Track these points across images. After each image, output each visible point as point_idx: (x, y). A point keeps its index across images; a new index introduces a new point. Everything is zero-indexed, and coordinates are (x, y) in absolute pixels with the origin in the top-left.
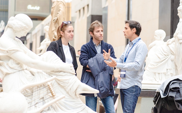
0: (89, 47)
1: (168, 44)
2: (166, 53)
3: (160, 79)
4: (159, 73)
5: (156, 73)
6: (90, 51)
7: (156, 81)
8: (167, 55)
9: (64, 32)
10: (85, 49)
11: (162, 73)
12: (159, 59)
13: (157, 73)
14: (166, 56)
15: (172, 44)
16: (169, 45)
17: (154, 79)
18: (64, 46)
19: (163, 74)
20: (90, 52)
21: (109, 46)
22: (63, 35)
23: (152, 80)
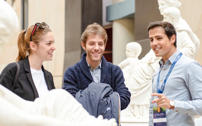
0: (78, 72)
1: (150, 64)
2: (148, 75)
3: (140, 114)
4: (138, 106)
5: (134, 105)
6: (80, 78)
7: (135, 116)
8: (149, 79)
9: (37, 43)
10: (70, 76)
11: (142, 105)
12: (139, 85)
13: (136, 105)
14: (147, 80)
15: (155, 62)
16: (152, 65)
17: (132, 114)
18: (33, 71)
19: (144, 106)
20: (80, 81)
21: (114, 69)
22: (35, 50)
23: (129, 116)
